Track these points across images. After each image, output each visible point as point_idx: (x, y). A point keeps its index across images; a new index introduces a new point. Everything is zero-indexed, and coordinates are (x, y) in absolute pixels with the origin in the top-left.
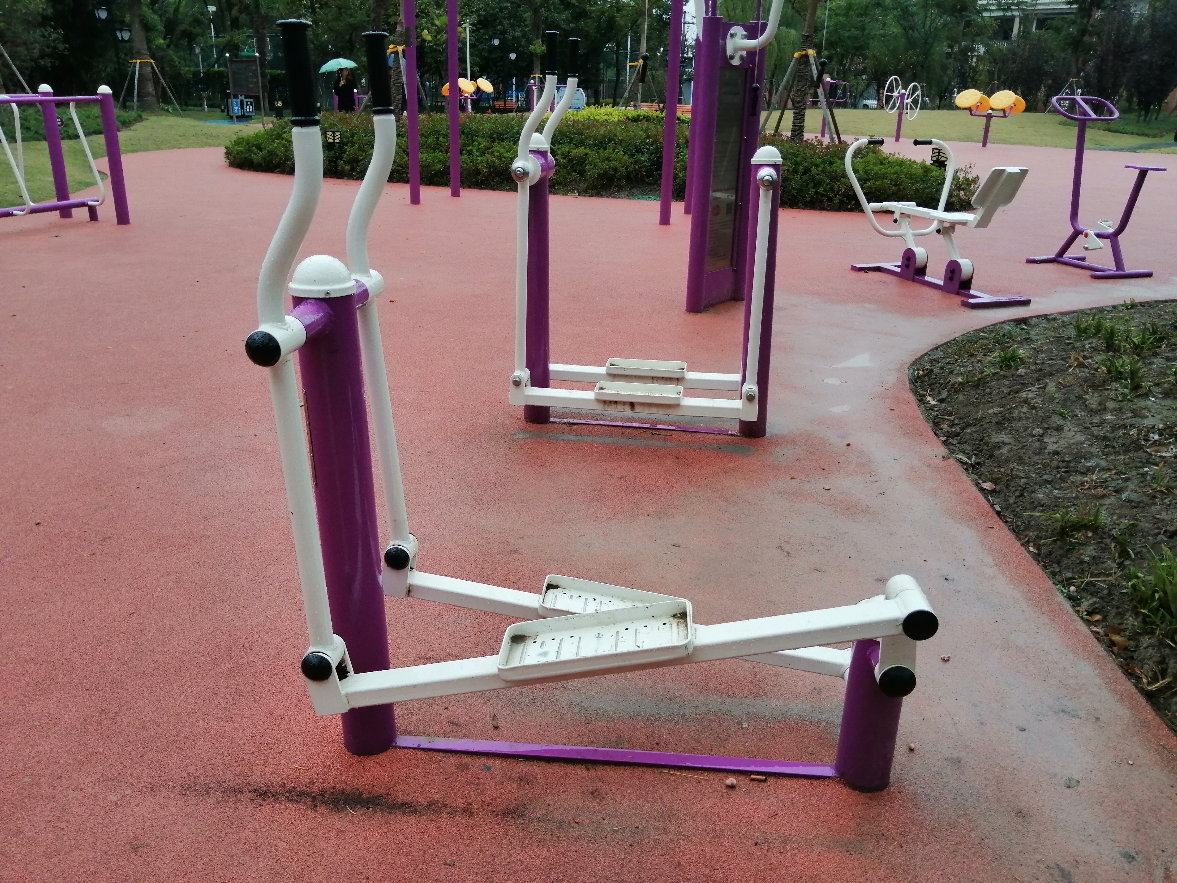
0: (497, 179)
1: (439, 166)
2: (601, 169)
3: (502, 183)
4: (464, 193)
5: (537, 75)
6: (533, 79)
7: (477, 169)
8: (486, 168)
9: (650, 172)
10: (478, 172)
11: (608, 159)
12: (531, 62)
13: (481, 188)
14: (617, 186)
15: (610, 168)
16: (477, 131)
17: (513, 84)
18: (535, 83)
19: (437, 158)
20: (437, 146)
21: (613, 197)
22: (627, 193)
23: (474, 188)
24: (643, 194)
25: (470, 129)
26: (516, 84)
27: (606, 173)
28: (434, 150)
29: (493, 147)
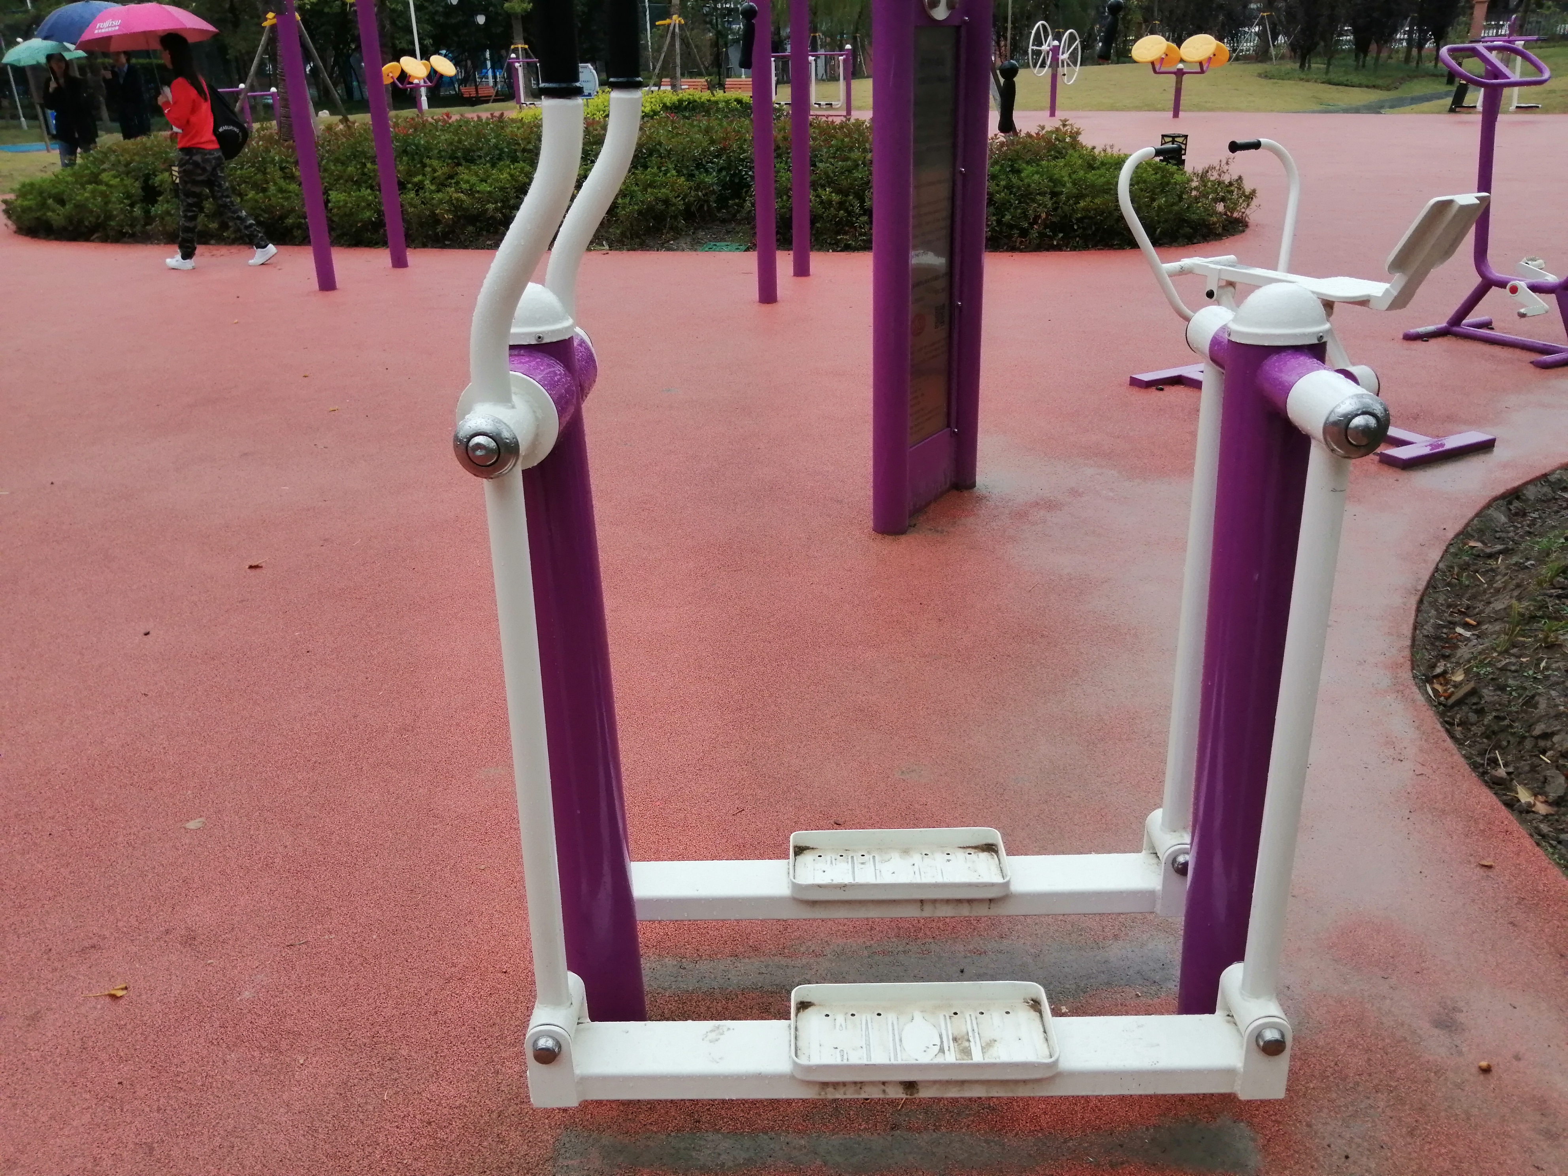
0: (470, 228)
1: (368, 214)
2: (642, 202)
3: (478, 234)
4: (417, 258)
5: (520, 46)
6: (515, 51)
7: (433, 214)
8: (448, 211)
9: (722, 201)
10: (436, 220)
11: (651, 185)
12: (509, 27)
13: (444, 247)
14: (671, 228)
15: (657, 199)
16: (428, 149)
17: (486, 59)
18: (518, 58)
19: (363, 198)
20: (365, 178)
21: (669, 249)
22: (689, 239)
23: (432, 247)
24: (716, 240)
25: (417, 146)
26: (492, 59)
27: (651, 209)
28: (358, 184)
29: (457, 174)
